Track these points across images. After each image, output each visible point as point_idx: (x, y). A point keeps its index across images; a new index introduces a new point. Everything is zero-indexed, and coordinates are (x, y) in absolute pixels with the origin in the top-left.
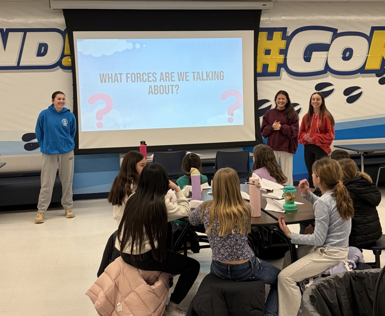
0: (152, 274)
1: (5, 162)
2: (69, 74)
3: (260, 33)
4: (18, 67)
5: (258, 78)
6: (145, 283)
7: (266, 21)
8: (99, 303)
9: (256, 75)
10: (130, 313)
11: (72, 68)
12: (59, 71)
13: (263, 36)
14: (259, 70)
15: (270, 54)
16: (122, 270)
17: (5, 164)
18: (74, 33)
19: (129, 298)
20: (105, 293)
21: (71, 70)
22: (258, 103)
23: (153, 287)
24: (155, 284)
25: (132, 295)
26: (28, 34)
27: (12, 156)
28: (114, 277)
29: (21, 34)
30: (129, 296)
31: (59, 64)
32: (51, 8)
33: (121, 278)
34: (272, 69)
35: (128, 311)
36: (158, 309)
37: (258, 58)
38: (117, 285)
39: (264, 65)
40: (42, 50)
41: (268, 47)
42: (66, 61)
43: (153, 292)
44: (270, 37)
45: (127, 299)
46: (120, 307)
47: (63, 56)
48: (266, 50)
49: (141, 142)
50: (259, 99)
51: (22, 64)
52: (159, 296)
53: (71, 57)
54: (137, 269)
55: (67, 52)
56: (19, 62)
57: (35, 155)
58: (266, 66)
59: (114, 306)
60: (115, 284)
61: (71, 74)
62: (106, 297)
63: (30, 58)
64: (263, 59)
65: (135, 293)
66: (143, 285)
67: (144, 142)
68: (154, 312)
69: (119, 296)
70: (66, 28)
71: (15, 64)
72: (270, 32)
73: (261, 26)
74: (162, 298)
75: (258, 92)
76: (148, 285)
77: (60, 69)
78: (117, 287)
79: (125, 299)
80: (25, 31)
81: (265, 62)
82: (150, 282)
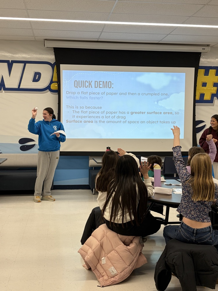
0: (128, 238)
1: (7, 158)
2: (56, 96)
3: (199, 70)
4: (19, 89)
5: (196, 104)
6: (123, 244)
7: (204, 61)
8: (88, 257)
9: (195, 102)
10: (112, 265)
11: (58, 91)
12: (48, 93)
13: (201, 72)
14: (198, 98)
15: (206, 86)
16: (105, 234)
17: (7, 159)
18: (61, 65)
19: (111, 254)
20: (93, 250)
21: (57, 93)
22: (196, 123)
23: (128, 247)
24: (130, 245)
25: (113, 252)
26: (27, 64)
27: (11, 154)
28: (99, 238)
29: (22, 65)
30: (111, 253)
31: (48, 88)
32: (45, 47)
33: (105, 239)
34: (207, 97)
35: (110, 264)
36: (132, 264)
37: (197, 88)
38: (102, 245)
39: (201, 94)
40: (37, 77)
41: (204, 81)
42: (54, 86)
43: (129, 251)
44: (206, 74)
45: (109, 255)
46: (104, 261)
47: (52, 82)
48: (203, 83)
49: (107, 148)
50: (196, 120)
51: (21, 87)
52: (133, 254)
53: (58, 83)
54: (116, 233)
55: (55, 79)
56: (19, 85)
57: (27, 154)
58: (202, 95)
59: (99, 260)
60: (101, 244)
61: (57, 96)
62: (94, 253)
63: (28, 83)
64: (200, 89)
65: (116, 251)
66: (121, 246)
67: (110, 148)
68: (129, 265)
69: (103, 253)
70: (55, 61)
71: (16, 87)
72: (207, 69)
73: (200, 65)
74: (135, 256)
75: (196, 114)
76: (125, 246)
77: (49, 92)
78: (101, 246)
79: (108, 255)
80: (25, 63)
81: (202, 92)
82: (126, 244)
